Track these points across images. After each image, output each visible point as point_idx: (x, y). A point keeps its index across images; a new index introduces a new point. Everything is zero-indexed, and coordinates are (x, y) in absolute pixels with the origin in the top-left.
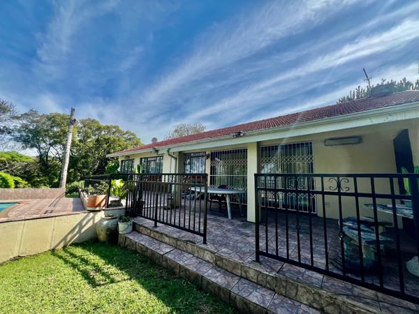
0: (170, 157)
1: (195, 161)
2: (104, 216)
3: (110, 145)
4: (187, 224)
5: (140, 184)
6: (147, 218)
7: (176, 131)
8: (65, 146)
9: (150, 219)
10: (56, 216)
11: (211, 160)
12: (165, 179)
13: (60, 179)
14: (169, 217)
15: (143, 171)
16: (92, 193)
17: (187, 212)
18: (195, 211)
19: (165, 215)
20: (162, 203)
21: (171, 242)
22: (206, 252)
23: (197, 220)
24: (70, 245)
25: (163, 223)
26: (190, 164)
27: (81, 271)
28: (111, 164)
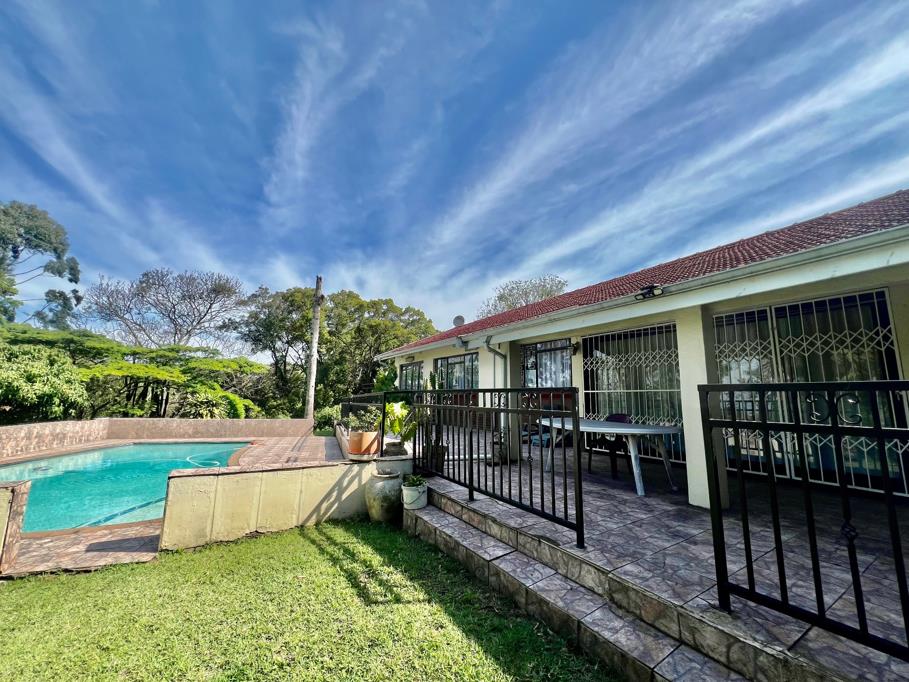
0: (491, 355)
1: (546, 359)
2: (375, 473)
3: (379, 338)
4: (537, 500)
5: (436, 411)
6: (453, 481)
7: (501, 298)
8: (309, 343)
9: (459, 483)
10: (303, 468)
11: (585, 357)
12: (485, 401)
13: (304, 403)
14: (497, 481)
15: (441, 386)
16: (355, 429)
17: (536, 473)
18: (553, 473)
19: (490, 477)
20: (482, 451)
21: (505, 534)
22: (586, 567)
23: (560, 492)
24: (326, 522)
25: (485, 493)
26: (536, 366)
27: (345, 571)
28: (382, 373)
